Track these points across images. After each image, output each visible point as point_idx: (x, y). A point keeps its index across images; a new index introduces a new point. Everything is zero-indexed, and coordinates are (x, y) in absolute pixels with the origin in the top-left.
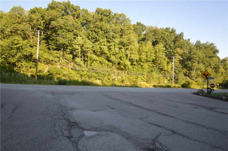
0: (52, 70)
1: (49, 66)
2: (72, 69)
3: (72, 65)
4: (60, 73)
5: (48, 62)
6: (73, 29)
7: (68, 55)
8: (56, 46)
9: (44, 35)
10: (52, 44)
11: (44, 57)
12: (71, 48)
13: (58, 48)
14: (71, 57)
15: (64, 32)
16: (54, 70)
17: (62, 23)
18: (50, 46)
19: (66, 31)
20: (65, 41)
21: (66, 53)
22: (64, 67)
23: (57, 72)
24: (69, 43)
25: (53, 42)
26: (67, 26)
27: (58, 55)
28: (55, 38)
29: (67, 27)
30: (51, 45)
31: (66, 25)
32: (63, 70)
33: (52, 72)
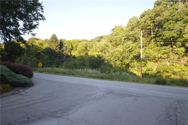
0: (160, 68)
1: (158, 63)
2: (185, 65)
3: (186, 61)
4: (169, 71)
5: (157, 60)
6: (183, 17)
7: (179, 49)
8: (164, 42)
9: (153, 34)
10: (160, 41)
11: (152, 56)
12: (182, 40)
13: (166, 43)
14: (183, 50)
15: (170, 24)
16: (162, 67)
17: (167, 15)
18: (158, 43)
19: (173, 22)
20: (173, 33)
21: (176, 47)
22: (174, 64)
23: (165, 70)
24: (177, 34)
25: (160, 38)
26: (174, 16)
27: (167, 51)
28: (161, 34)
29: (174, 18)
30: (158, 41)
31: (172, 15)
32: (173, 67)
33: (160, 70)
